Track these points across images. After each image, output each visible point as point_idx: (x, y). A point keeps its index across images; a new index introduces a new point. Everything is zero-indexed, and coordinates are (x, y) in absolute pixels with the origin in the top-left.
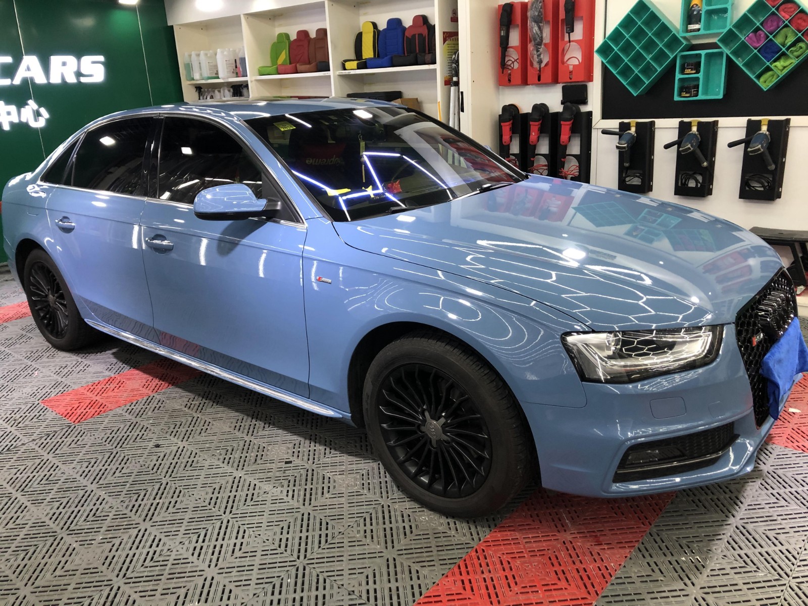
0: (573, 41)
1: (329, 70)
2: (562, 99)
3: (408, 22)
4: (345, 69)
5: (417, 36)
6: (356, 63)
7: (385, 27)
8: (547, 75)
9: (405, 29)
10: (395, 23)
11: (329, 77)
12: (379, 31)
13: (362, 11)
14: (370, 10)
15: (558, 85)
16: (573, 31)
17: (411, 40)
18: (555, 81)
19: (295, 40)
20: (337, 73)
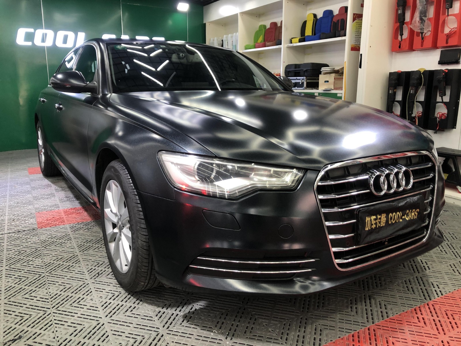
0: (451, 15)
1: (281, 44)
2: (439, 60)
3: (336, 12)
4: (291, 43)
5: (340, 21)
6: (298, 39)
7: (322, 16)
8: (428, 42)
9: (334, 16)
10: (328, 13)
11: (280, 49)
12: (317, 19)
13: (309, 7)
14: (313, 6)
15: (438, 50)
16: (451, 7)
17: (336, 24)
18: (435, 47)
19: (269, 29)
20: (286, 46)
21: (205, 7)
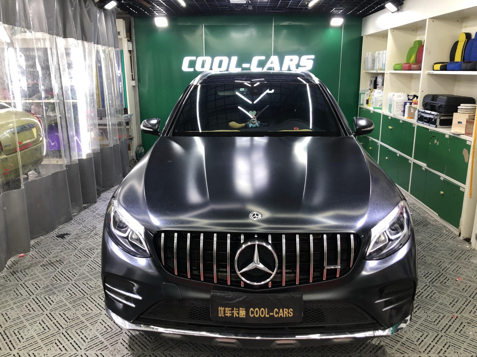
1: (420, 70)
6: (440, 65)
7: (474, 37)
13: (464, 25)
14: (469, 23)
19: (422, 46)
20: (427, 72)
21: (363, 19)
